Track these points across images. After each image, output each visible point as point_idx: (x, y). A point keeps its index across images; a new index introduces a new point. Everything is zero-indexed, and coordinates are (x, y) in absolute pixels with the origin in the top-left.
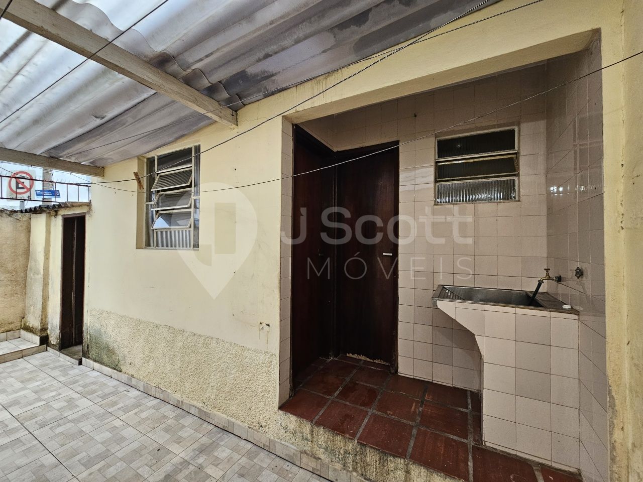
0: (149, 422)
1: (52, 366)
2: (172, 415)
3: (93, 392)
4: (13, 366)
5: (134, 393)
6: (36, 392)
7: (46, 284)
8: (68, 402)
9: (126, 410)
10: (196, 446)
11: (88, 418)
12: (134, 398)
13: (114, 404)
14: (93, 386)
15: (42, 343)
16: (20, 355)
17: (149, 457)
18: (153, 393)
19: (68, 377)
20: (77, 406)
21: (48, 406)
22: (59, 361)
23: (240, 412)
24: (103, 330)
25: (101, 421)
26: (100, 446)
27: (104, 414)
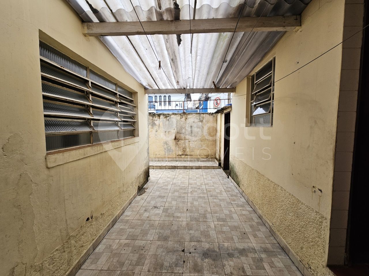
0: (244, 217)
1: (220, 175)
3: (229, 191)
4: (211, 171)
5: (243, 200)
6: (213, 183)
8: (220, 191)
9: (238, 206)
11: (224, 201)
12: (242, 202)
13: (234, 200)
14: (229, 189)
15: (219, 165)
16: (213, 168)
17: (239, 234)
18: (250, 203)
19: (224, 181)
20: (222, 194)
21: (214, 190)
22: (223, 174)
25: (228, 205)
26: (224, 215)
27: (230, 203)
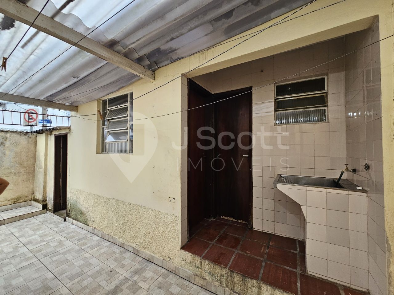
0: (105, 255)
1: (49, 221)
2: (118, 251)
3: (73, 237)
4: (28, 222)
5: (96, 238)
6: (41, 237)
7: (45, 174)
8: (59, 243)
9: (92, 248)
10: (132, 270)
11: (71, 252)
12: (96, 241)
13: (85, 244)
14: (73, 234)
15: (43, 209)
16: (32, 215)
17: (106, 276)
18: (107, 238)
19: (59, 228)
20: (64, 245)
21: (48, 245)
22: (53, 219)
23: (158, 250)
24: (78, 201)
25: (78, 254)
26: (78, 268)
27: (79, 250)
